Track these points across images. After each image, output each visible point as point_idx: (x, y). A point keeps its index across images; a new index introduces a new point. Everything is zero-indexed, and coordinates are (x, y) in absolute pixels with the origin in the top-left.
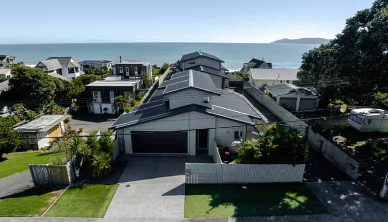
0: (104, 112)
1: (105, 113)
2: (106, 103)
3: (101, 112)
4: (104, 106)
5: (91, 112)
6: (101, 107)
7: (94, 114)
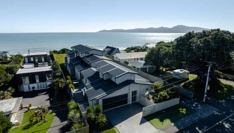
0: (31, 90)
1: (33, 90)
2: (33, 83)
3: (29, 90)
4: (31, 86)
5: (22, 91)
6: (29, 87)
7: (24, 92)
